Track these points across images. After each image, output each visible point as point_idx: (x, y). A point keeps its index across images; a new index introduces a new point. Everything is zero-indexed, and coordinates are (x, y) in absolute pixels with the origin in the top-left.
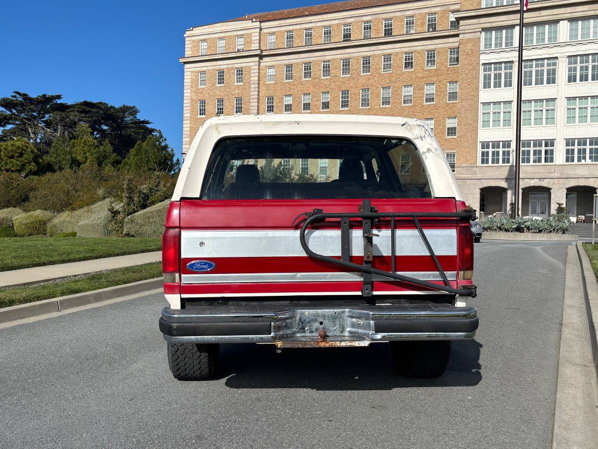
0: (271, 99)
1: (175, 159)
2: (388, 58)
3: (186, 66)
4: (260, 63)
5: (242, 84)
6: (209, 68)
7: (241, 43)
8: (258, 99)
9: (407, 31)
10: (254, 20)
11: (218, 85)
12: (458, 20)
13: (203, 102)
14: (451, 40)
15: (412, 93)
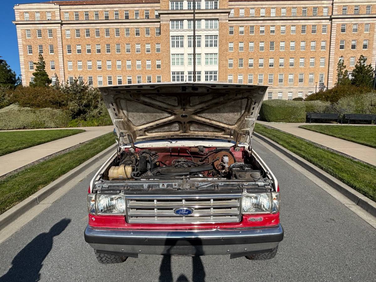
0: (69, 46)
1: (17, 77)
2: (128, 30)
3: (17, 26)
4: (61, 27)
5: (52, 37)
6: (32, 28)
7: (49, 16)
8: (62, 46)
9: (136, 18)
10: (56, 4)
11: (38, 38)
12: (160, 14)
13: (30, 47)
14: (156, 24)
15: (140, 48)
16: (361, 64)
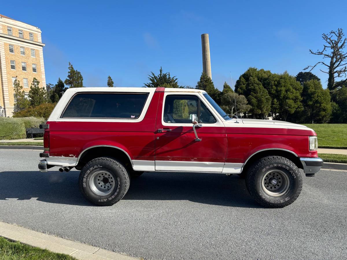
16: (35, 86)
